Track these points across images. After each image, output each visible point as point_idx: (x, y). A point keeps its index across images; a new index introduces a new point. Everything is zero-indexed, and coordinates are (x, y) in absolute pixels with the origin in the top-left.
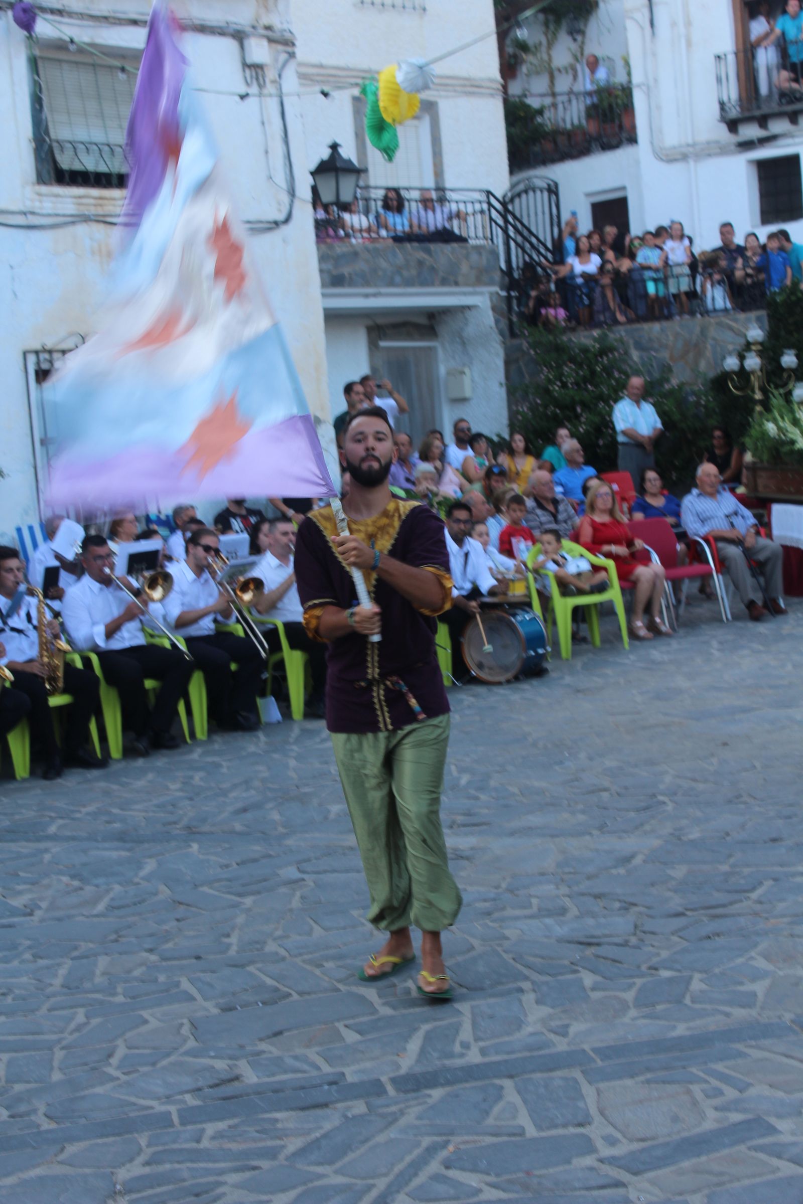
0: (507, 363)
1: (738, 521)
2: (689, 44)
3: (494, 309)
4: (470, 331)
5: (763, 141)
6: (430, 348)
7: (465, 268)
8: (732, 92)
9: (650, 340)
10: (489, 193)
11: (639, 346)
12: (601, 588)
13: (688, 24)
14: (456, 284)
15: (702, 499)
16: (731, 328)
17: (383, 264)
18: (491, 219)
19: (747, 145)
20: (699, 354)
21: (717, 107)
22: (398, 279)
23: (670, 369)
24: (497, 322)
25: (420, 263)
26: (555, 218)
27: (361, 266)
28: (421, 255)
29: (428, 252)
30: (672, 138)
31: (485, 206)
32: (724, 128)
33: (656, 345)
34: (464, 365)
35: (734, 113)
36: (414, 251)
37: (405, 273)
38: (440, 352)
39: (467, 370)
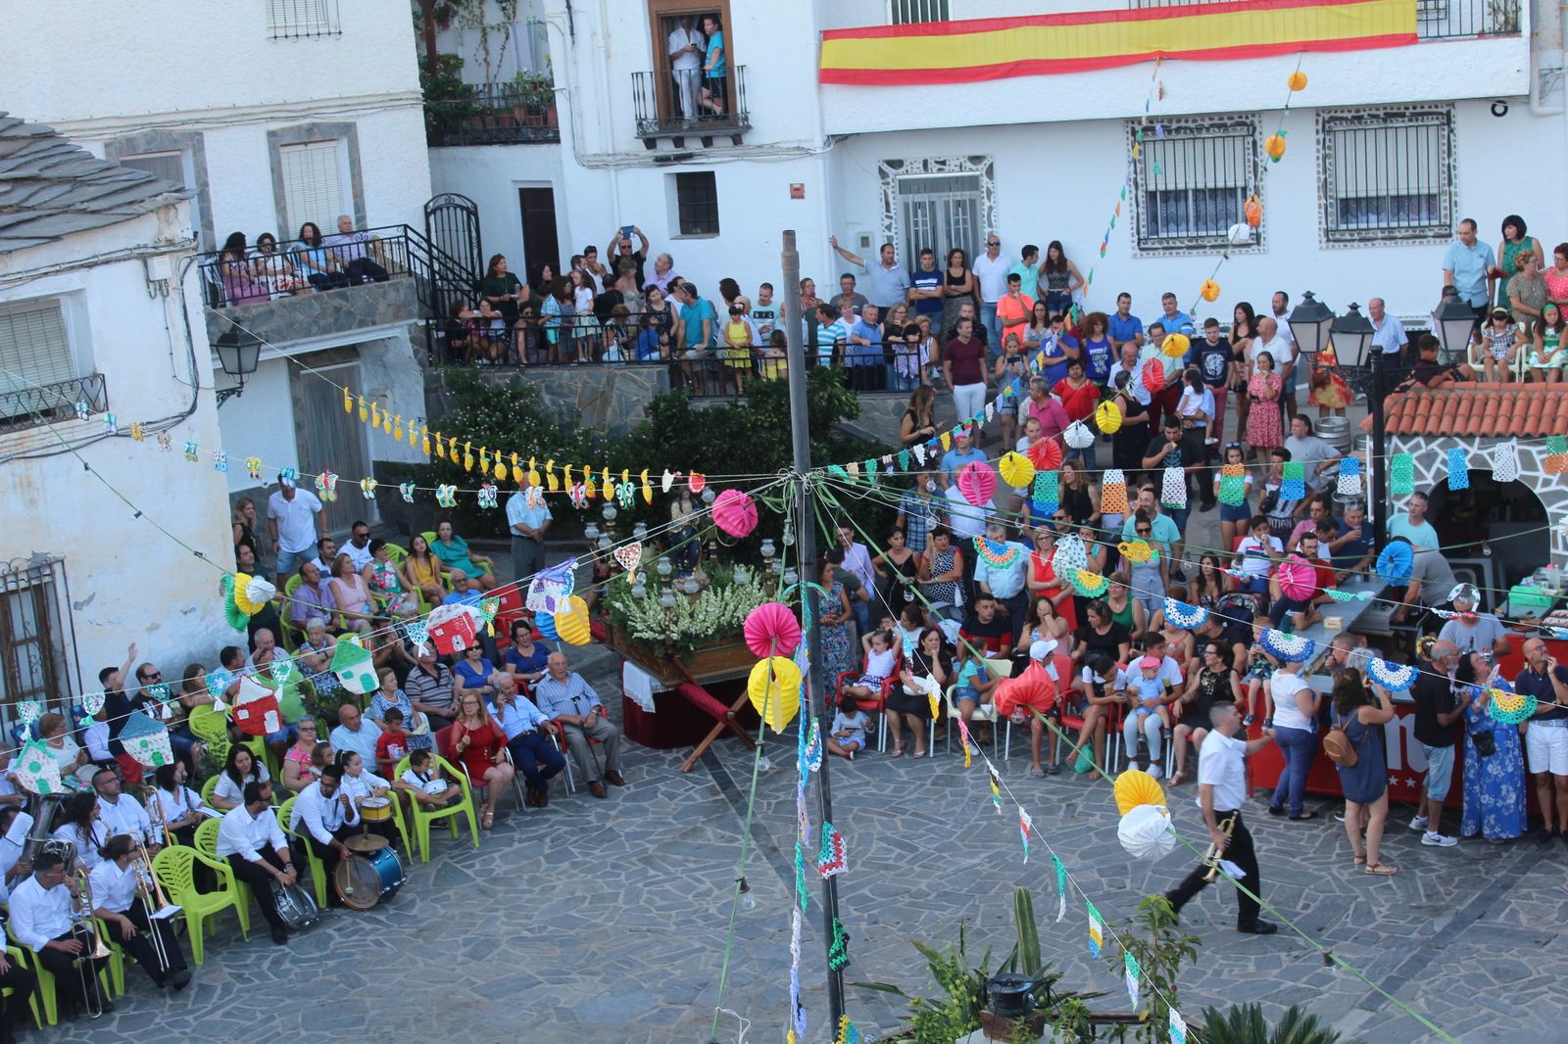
0: (427, 391)
1: (583, 703)
2: (608, 56)
3: (412, 340)
4: (390, 357)
5: (679, 158)
6: (352, 367)
7: (382, 307)
8: (650, 110)
9: (560, 385)
10: (406, 227)
11: (549, 390)
12: (456, 800)
13: (607, 36)
14: (374, 323)
15: (553, 684)
16: (634, 381)
17: (300, 317)
18: (409, 252)
19: (662, 161)
20: (606, 402)
21: (635, 123)
22: (315, 329)
23: (579, 415)
24: (416, 352)
25: (337, 310)
26: (474, 241)
27: (276, 322)
28: (338, 302)
29: (344, 297)
30: (594, 146)
31: (402, 240)
32: (641, 143)
33: (566, 391)
34: (387, 387)
35: (653, 130)
36: (331, 297)
37: (322, 323)
38: (363, 371)
39: (388, 393)
